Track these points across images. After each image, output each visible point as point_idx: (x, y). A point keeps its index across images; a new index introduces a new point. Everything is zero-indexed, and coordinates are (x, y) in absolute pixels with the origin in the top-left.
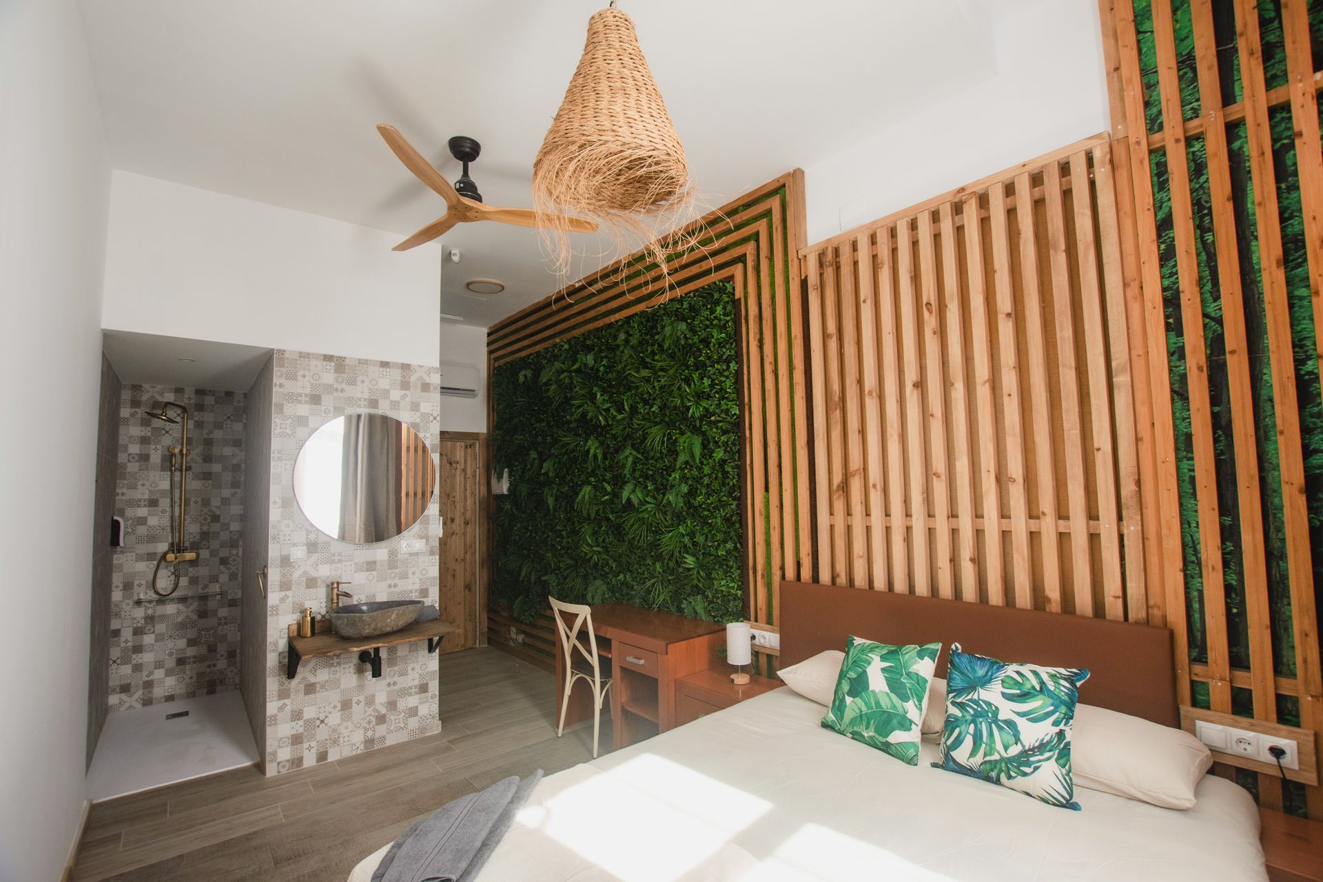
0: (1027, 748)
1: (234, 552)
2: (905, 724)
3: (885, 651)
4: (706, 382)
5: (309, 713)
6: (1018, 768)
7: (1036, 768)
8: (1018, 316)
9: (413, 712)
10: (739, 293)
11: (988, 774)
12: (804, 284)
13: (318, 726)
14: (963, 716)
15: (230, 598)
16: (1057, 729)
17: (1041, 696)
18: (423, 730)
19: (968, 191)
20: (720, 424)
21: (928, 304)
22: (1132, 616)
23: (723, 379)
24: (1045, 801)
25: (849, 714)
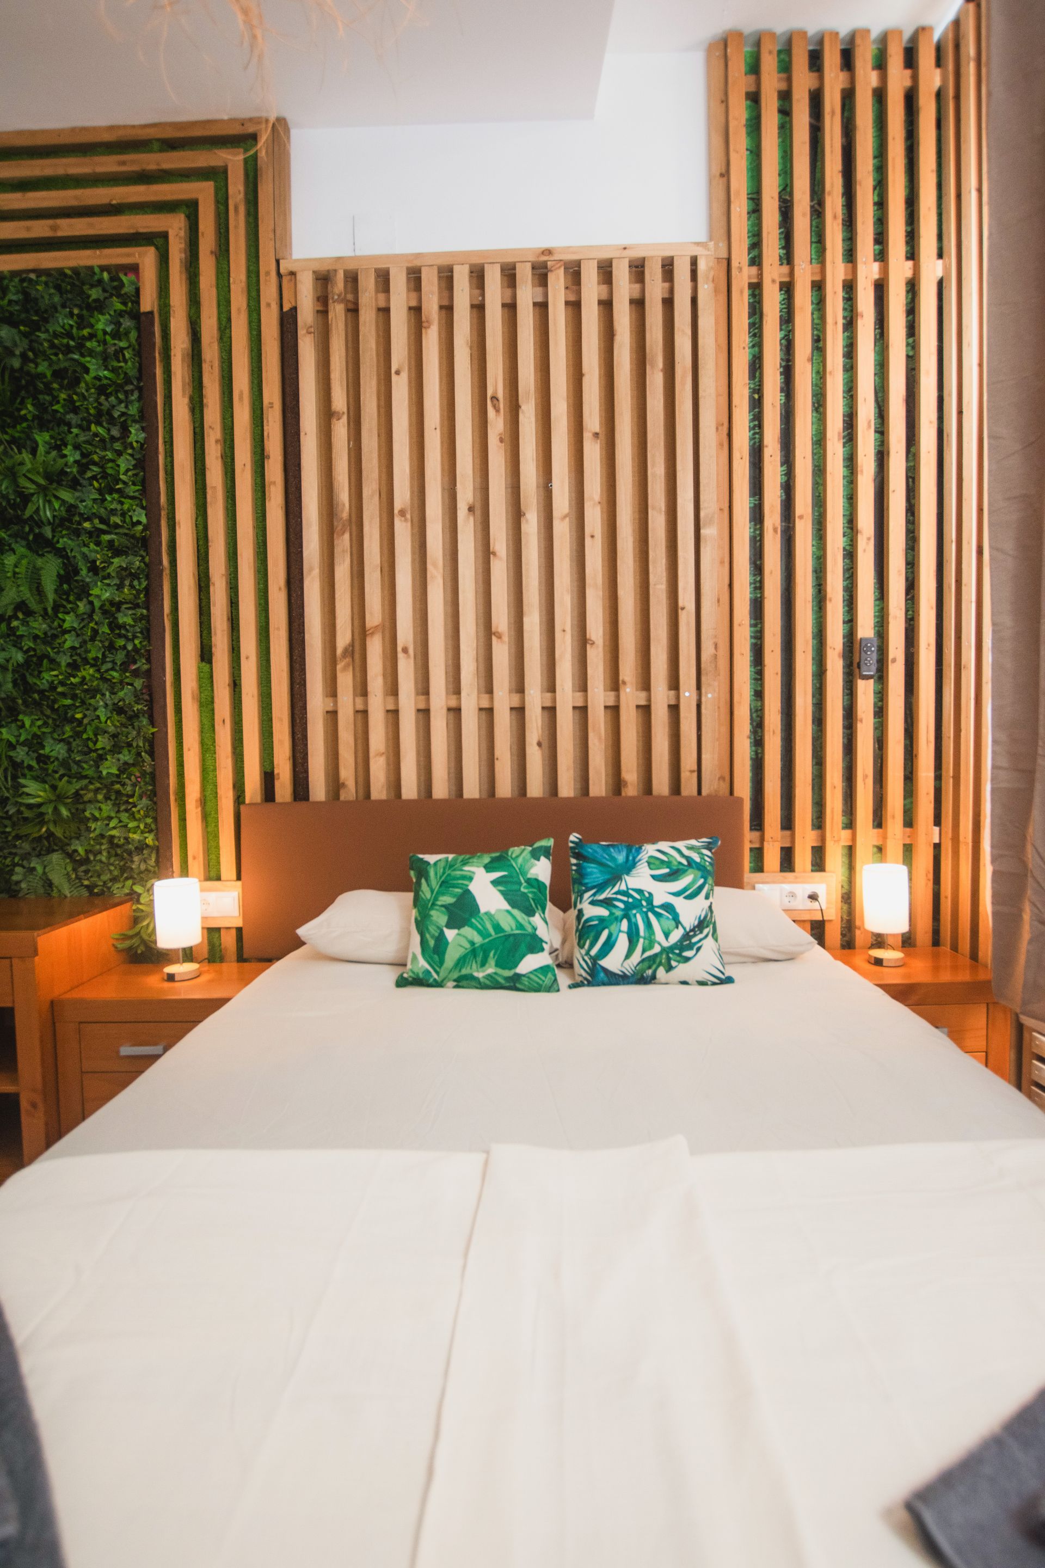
0: (688, 929)
2: (535, 945)
3: (486, 859)
6: (679, 955)
7: (698, 949)
8: (608, 439)
10: (148, 302)
12: (289, 320)
14: (611, 914)
16: (708, 903)
17: (690, 870)
19: (554, 257)
21: (494, 398)
22: (705, 792)
23: (112, 455)
24: (702, 983)
25: (452, 955)
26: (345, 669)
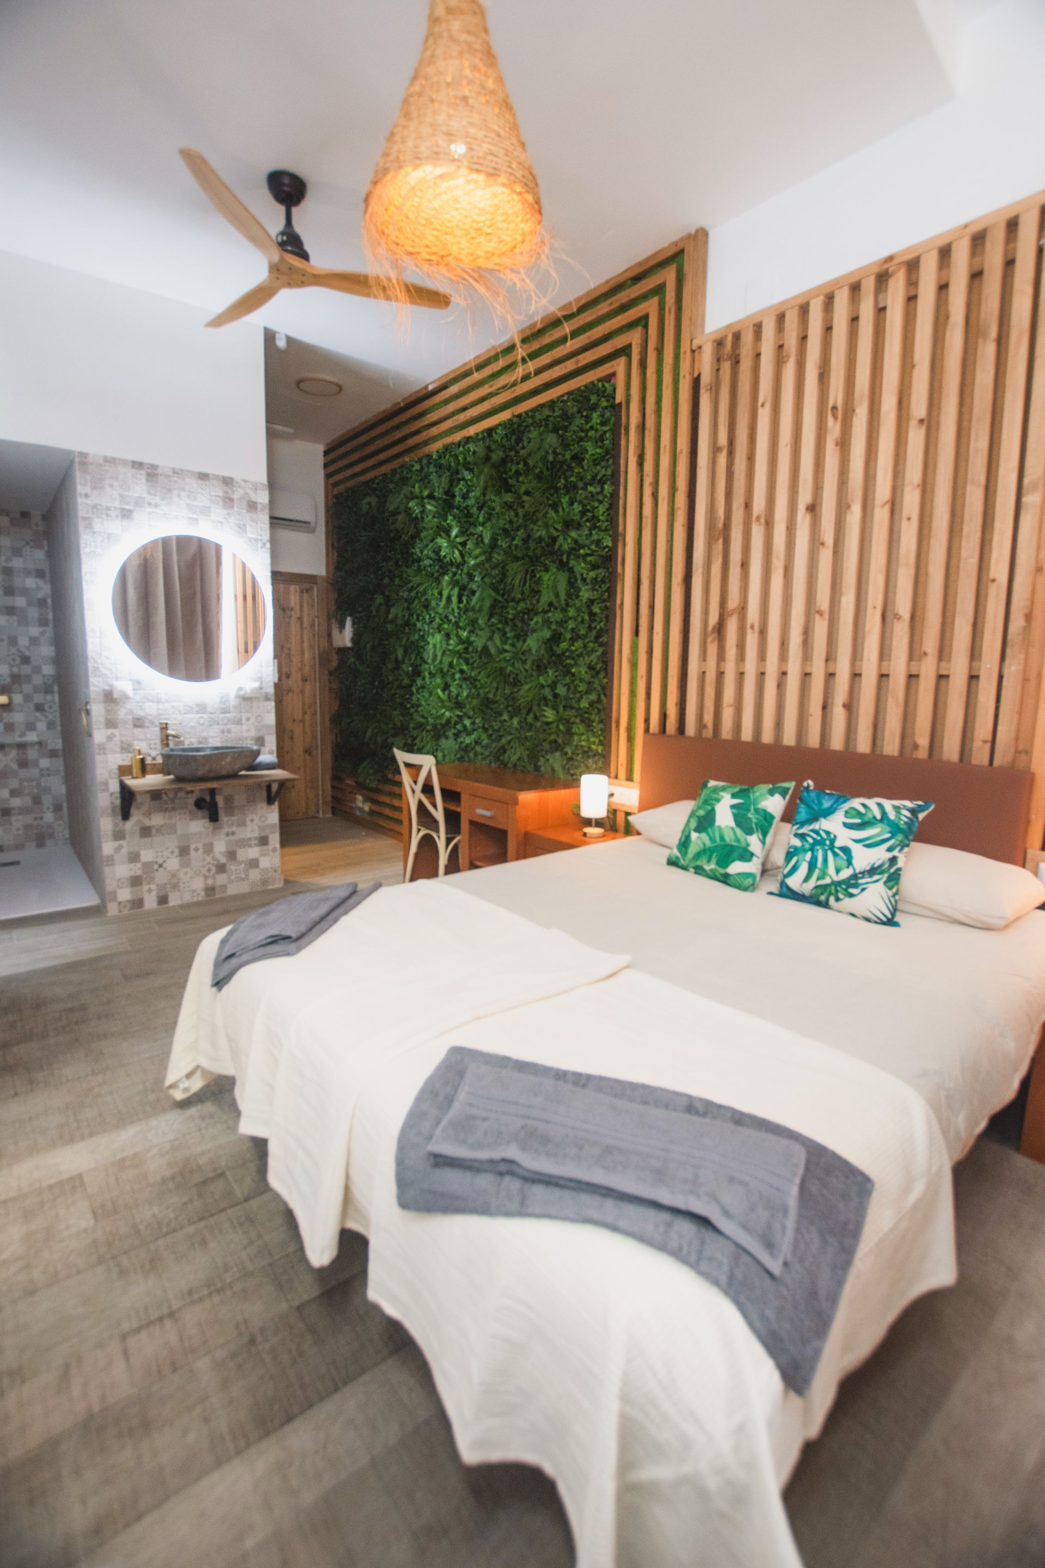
0: (857, 871)
1: (49, 698)
2: (746, 856)
3: (736, 789)
4: (577, 507)
5: (147, 856)
6: (846, 890)
7: (863, 890)
8: (931, 424)
9: (254, 864)
10: (619, 397)
11: (817, 899)
12: (696, 382)
13: (157, 870)
14: (803, 846)
15: (50, 748)
16: (890, 855)
17: (880, 825)
18: (265, 882)
19: (896, 261)
20: (589, 559)
21: (834, 408)
22: (997, 763)
23: (596, 504)
24: (868, 920)
25: (693, 850)
26: (713, 641)
